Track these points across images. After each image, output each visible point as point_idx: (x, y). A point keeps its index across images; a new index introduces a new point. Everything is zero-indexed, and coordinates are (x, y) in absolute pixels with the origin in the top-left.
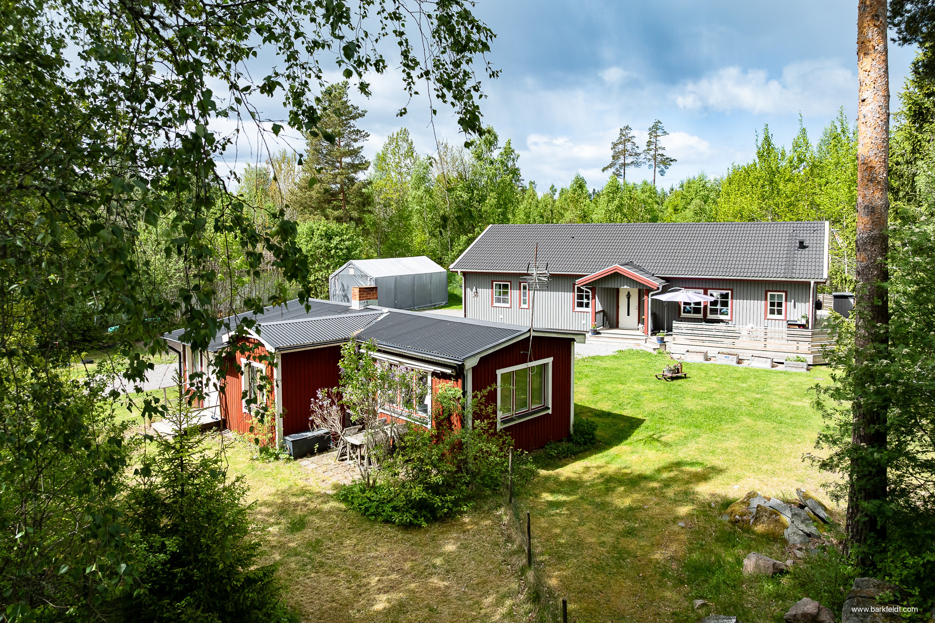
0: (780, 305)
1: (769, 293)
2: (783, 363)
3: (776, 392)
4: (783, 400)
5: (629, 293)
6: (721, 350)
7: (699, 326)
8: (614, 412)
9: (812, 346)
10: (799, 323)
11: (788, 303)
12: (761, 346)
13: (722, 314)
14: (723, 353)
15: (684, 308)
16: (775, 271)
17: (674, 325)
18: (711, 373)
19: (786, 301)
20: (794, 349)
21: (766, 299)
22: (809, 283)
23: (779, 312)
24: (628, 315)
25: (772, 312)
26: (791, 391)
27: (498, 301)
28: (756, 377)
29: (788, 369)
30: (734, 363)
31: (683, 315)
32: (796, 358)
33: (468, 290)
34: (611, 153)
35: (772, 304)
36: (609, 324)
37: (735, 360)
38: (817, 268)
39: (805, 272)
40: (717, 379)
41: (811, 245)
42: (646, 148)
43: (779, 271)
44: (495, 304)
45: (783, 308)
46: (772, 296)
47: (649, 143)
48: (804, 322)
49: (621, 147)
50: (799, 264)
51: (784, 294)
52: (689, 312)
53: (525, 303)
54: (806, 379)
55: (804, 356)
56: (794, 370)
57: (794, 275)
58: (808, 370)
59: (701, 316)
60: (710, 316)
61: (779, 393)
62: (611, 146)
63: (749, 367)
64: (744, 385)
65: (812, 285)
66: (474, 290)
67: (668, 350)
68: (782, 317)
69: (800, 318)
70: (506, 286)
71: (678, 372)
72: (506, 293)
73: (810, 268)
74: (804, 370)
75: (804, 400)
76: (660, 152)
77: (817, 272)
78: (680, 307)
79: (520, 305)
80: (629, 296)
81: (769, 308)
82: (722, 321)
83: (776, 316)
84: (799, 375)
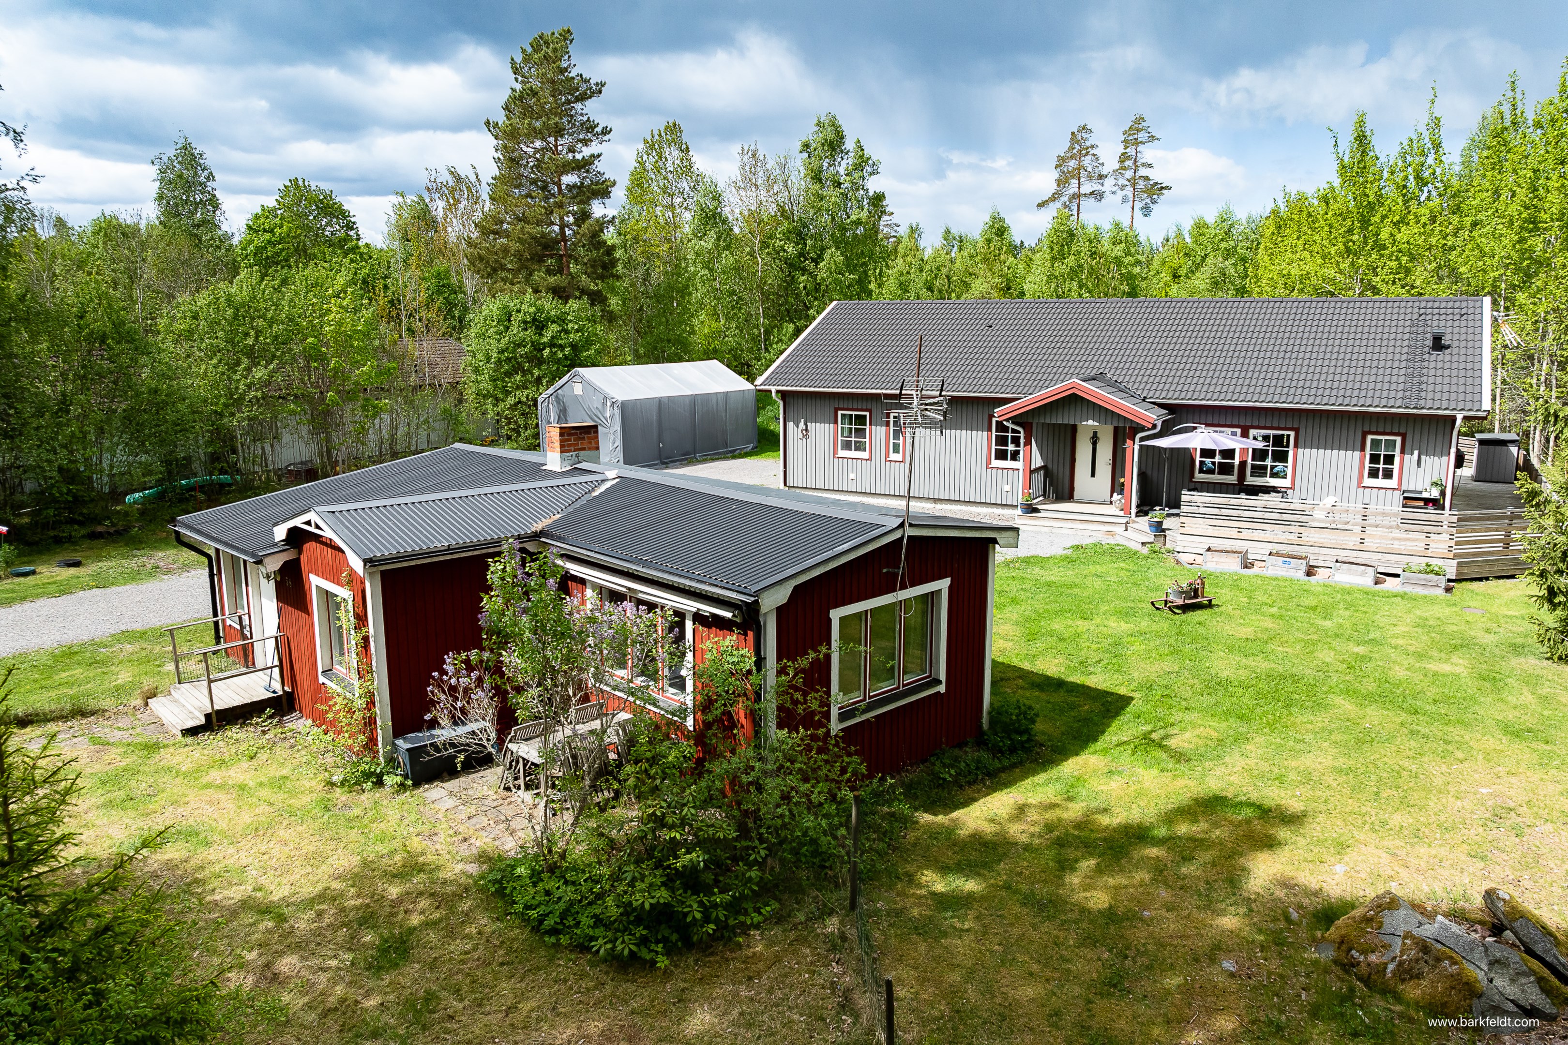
0: (1389, 459)
1: (1370, 438)
2: (1398, 576)
3: (1394, 642)
4: (1411, 660)
5: (1095, 433)
6: (1275, 548)
7: (1233, 502)
8: (1071, 679)
9: (1457, 543)
10: (1425, 495)
11: (1407, 457)
12: (1352, 540)
13: (1274, 475)
14: (1278, 554)
15: (1201, 463)
16: (1385, 394)
17: (1183, 498)
18: (1261, 597)
19: (1403, 452)
20: (1419, 547)
21: (1363, 449)
22: (1453, 419)
23: (1388, 475)
24: (1093, 475)
25: (1374, 474)
26: (1425, 638)
27: (847, 446)
28: (1349, 606)
29: (1408, 589)
30: (1301, 574)
31: (1199, 477)
32: (1423, 567)
33: (790, 425)
34: (1055, 175)
35: (1374, 459)
36: (1056, 491)
37: (1304, 568)
38: (1469, 389)
39: (1446, 396)
40: (1274, 610)
41: (1456, 344)
42: (1117, 166)
43: (1392, 394)
44: (842, 453)
45: (1396, 466)
46: (1376, 444)
47: (1124, 158)
48: (1435, 493)
49: (1072, 163)
50: (1431, 380)
51: (1399, 439)
52: (1211, 472)
53: (896, 450)
54: (1448, 611)
55: (1439, 562)
56: (1420, 591)
57: (1422, 403)
58: (1448, 590)
59: (1232, 479)
60: (1251, 480)
61: (1401, 642)
62: (1055, 162)
63: (1330, 582)
64: (1328, 624)
65: (1459, 422)
66: (802, 425)
67: (1169, 545)
68: (1393, 483)
69: (1427, 485)
70: (861, 420)
71: (1196, 596)
72: (860, 432)
73: (1454, 388)
74: (1440, 592)
75: (1455, 659)
76: (1142, 172)
77: (1469, 397)
78: (1193, 461)
79: (887, 455)
80: (1095, 440)
81: (1367, 465)
82: (1274, 489)
83: (1380, 482)
84: (1432, 601)
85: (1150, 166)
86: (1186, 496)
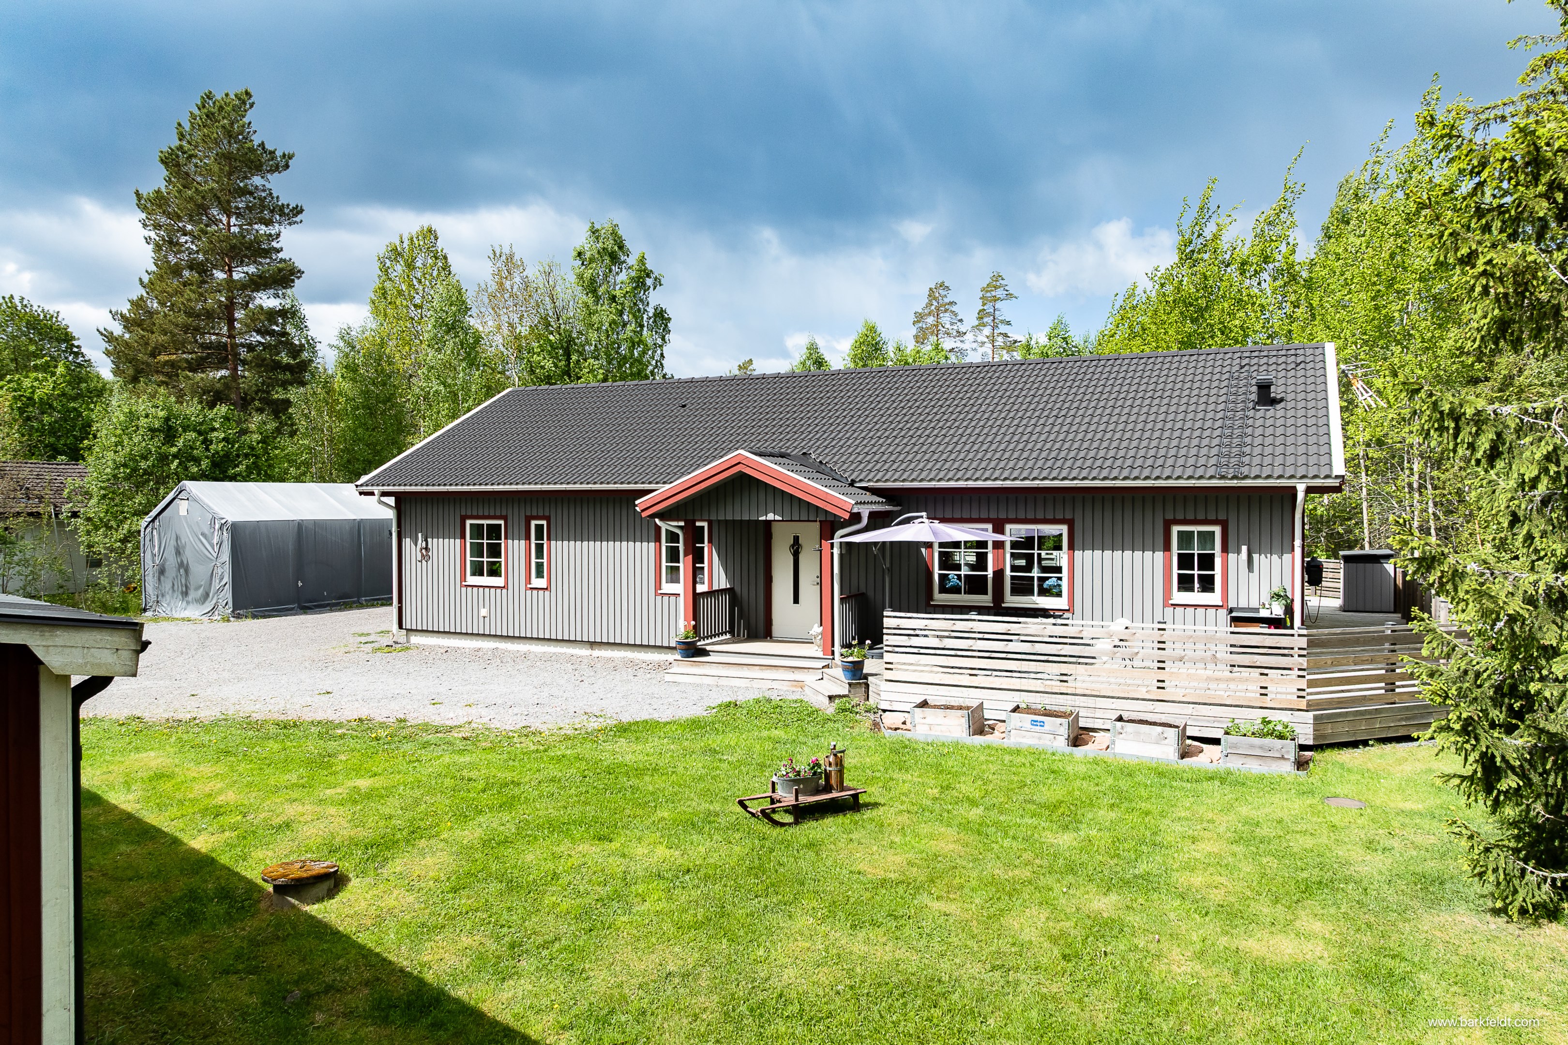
0: (1207, 562)
1: (1175, 529)
2: (1216, 742)
3: (1182, 879)
4: (1211, 928)
5: (796, 539)
6: (1023, 699)
7: (960, 626)
9: (1311, 684)
10: (1264, 613)
11: (1232, 557)
12: (1146, 684)
13: (1043, 592)
14: (1029, 710)
15: (943, 578)
16: (1191, 461)
17: (887, 622)
18: (966, 787)
19: (1225, 549)
20: (1252, 694)
21: (1167, 548)
22: (1292, 492)
23: (1207, 584)
24: (796, 600)
25: (1185, 583)
26: (1247, 868)
27: (478, 570)
28: (1121, 799)
29: (1234, 764)
30: (1061, 743)
31: (940, 598)
32: (1258, 726)
33: (407, 542)
34: (914, 331)
35: (1185, 561)
36: (748, 627)
37: (1064, 731)
38: (1313, 449)
39: (1279, 460)
40: (975, 813)
41: (1289, 397)
42: (977, 323)
43: (1202, 461)
44: (472, 580)
45: (1218, 572)
46: (1186, 539)
47: (981, 315)
48: (1278, 610)
49: (931, 320)
50: (1258, 441)
51: (1217, 530)
52: (956, 590)
53: (540, 574)
54: (1298, 805)
55: (1285, 717)
56: (1255, 767)
57: (1245, 470)
58: (1301, 764)
59: (986, 600)
60: (1012, 601)
61: (1198, 880)
62: (912, 318)
63: (1107, 756)
64: (1066, 840)
65: (1300, 496)
66: (421, 543)
67: (872, 702)
68: (1214, 598)
69: (1265, 598)
70: (494, 531)
71: (828, 788)
72: (495, 551)
73: (1290, 450)
74: (1288, 767)
75: (1306, 922)
76: (1003, 329)
77: (1312, 460)
78: (930, 574)
79: (528, 580)
80: (796, 549)
81: (1175, 571)
82: (1044, 613)
83: (1196, 597)
84: (1271, 785)
85: (1008, 323)
86: (891, 620)
